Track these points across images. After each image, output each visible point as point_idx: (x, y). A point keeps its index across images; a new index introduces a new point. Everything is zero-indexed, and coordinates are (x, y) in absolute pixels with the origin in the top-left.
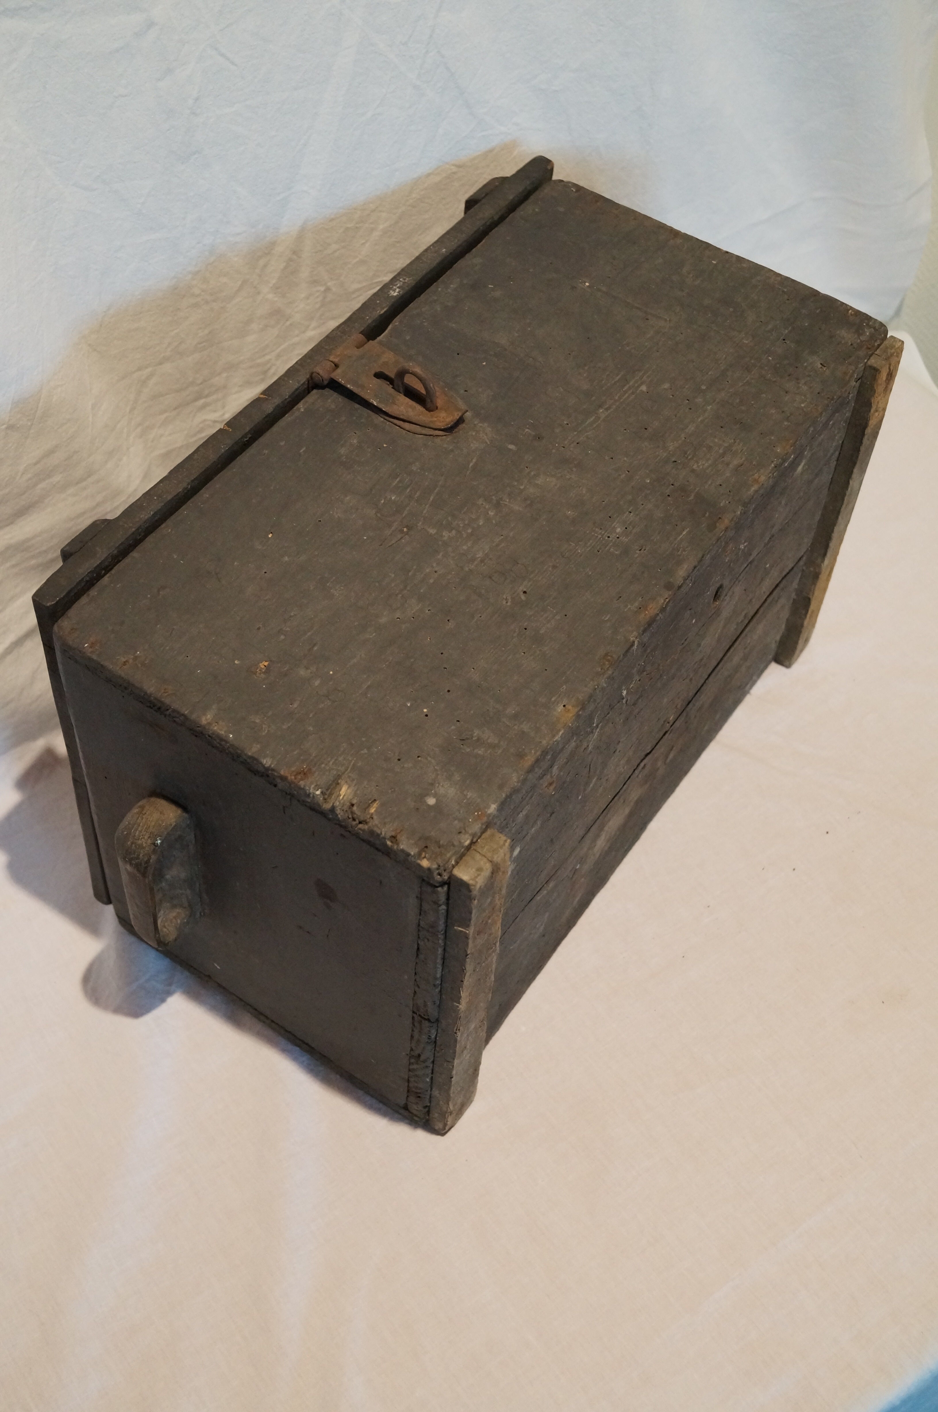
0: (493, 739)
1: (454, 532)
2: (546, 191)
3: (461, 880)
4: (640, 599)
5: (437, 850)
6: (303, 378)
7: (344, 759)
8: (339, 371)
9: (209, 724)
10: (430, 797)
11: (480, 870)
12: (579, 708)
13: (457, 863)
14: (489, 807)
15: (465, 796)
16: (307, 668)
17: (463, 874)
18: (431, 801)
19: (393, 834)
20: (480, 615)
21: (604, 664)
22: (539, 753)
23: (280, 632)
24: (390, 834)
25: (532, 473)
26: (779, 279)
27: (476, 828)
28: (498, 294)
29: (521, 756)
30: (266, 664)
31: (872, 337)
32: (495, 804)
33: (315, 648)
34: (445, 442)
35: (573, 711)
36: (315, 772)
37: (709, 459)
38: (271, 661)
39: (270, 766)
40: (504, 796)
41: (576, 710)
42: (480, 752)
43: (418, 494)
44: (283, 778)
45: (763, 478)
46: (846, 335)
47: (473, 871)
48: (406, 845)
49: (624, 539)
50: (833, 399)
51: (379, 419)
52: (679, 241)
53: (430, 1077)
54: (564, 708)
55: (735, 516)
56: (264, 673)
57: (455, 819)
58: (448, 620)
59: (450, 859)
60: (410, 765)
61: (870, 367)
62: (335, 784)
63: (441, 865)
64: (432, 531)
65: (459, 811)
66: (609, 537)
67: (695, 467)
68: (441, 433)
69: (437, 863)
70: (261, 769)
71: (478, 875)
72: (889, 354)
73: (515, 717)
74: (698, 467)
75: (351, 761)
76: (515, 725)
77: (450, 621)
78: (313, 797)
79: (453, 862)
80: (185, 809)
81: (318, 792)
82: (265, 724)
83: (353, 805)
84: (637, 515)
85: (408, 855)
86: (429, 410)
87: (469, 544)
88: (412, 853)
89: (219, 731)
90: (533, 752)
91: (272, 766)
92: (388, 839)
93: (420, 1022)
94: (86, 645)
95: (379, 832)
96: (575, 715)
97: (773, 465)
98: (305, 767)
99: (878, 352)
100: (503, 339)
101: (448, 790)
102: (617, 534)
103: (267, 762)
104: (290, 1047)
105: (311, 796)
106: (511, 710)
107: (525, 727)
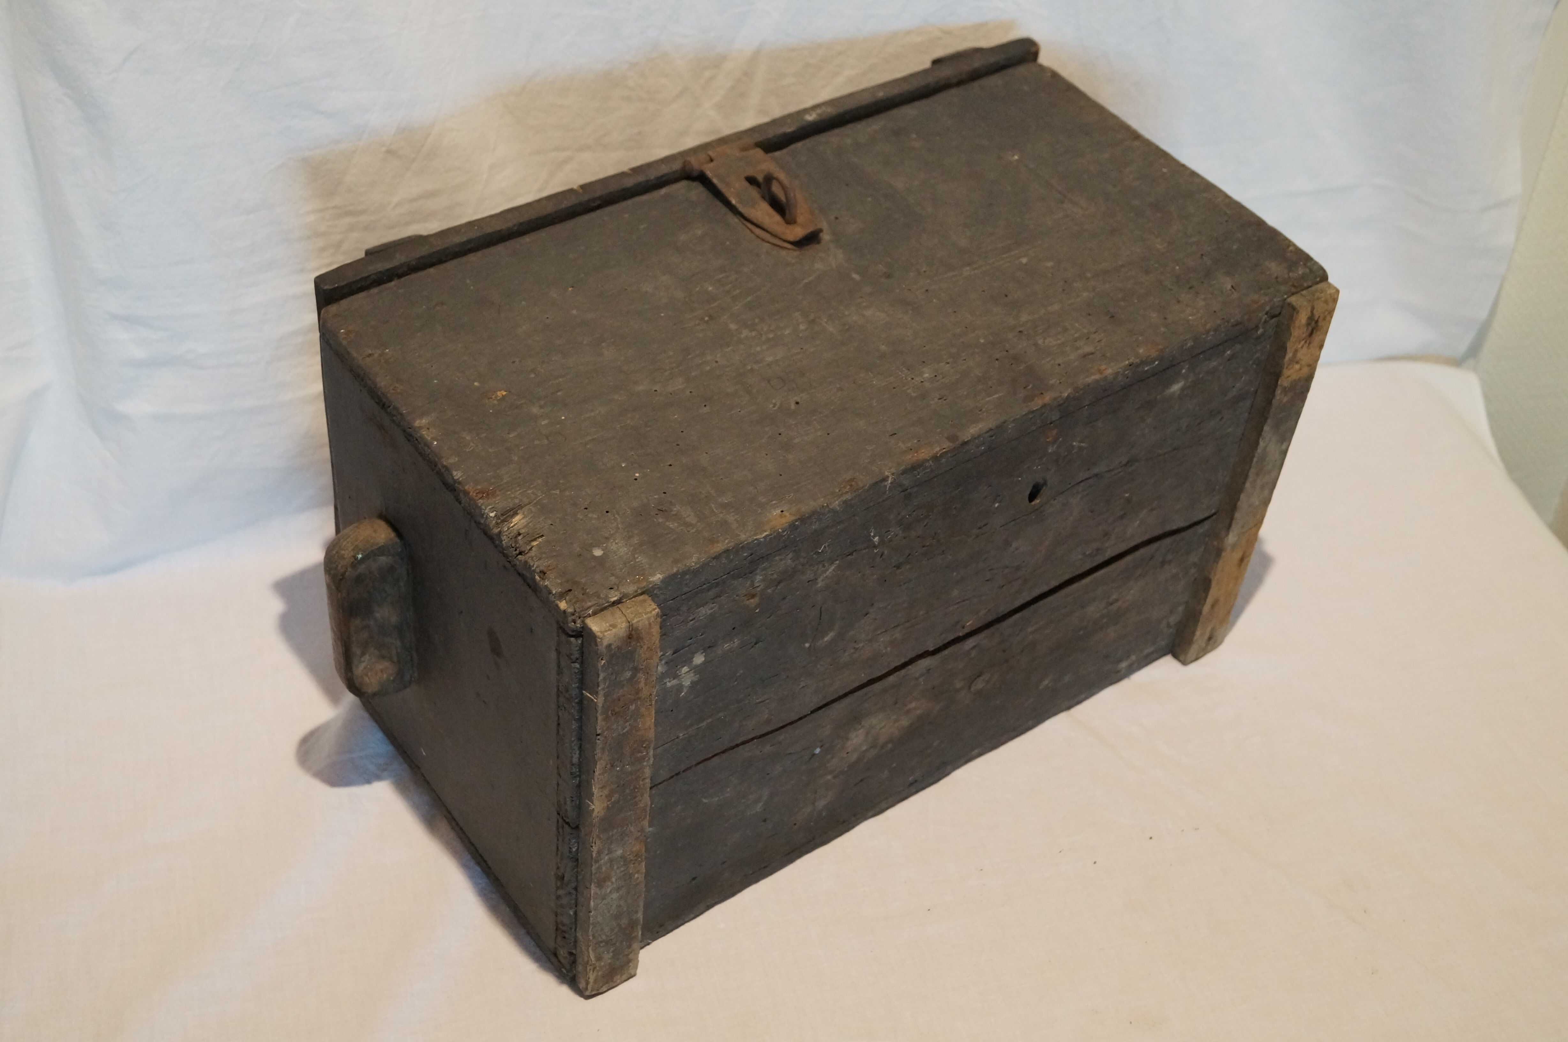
0: (692, 519)
1: (754, 333)
2: (1021, 70)
3: (591, 630)
4: (915, 441)
5: (581, 596)
6: (677, 166)
7: (533, 493)
8: (711, 165)
9: (420, 428)
10: (599, 549)
11: (614, 626)
12: (797, 517)
13: (595, 613)
14: (654, 575)
15: (635, 558)
16: (541, 407)
17: (595, 625)
18: (598, 552)
19: (545, 569)
20: (739, 410)
21: (845, 487)
22: (732, 544)
23: (533, 371)
24: (542, 568)
25: (864, 304)
26: (1227, 201)
27: (630, 589)
28: (917, 144)
29: (712, 541)
30: (504, 393)
31: (1304, 277)
32: (661, 574)
33: (559, 393)
34: (791, 255)
35: (789, 518)
36: (498, 496)
37: (1059, 339)
38: (510, 392)
39: (458, 479)
40: (675, 570)
41: (793, 518)
42: (672, 525)
43: (738, 291)
44: (466, 493)
45: (1109, 371)
46: (1274, 268)
47: (606, 626)
48: (553, 584)
49: (927, 385)
50: (1228, 322)
51: (734, 220)
52: (1136, 143)
53: (573, 910)
54: (781, 513)
55: (1061, 396)
56: (498, 400)
57: (613, 575)
58: (705, 406)
59: (589, 608)
60: (595, 516)
61: (1289, 304)
62: (512, 512)
63: (578, 610)
64: (733, 327)
65: (621, 570)
66: (913, 379)
67: (1040, 342)
68: (789, 246)
69: (574, 608)
70: (451, 481)
71: (609, 630)
72: (1316, 297)
73: (724, 506)
74: (1044, 342)
75: (539, 496)
76: (722, 513)
77: (707, 407)
78: (487, 518)
79: (590, 612)
80: (399, 534)
81: (492, 515)
82: (473, 443)
83: (519, 534)
84: (953, 368)
85: (550, 592)
86: (788, 222)
87: (764, 347)
88: (554, 592)
89: (425, 435)
90: (727, 541)
91: (460, 479)
92: (537, 573)
93: (563, 827)
94: (342, 331)
95: (532, 564)
96: (789, 522)
97: (1127, 362)
98: (491, 488)
99: (1304, 292)
100: (899, 183)
101: (619, 548)
102: (923, 378)
103: (457, 475)
104: (472, 863)
105: (485, 516)
106: (724, 500)
107: (731, 518)
